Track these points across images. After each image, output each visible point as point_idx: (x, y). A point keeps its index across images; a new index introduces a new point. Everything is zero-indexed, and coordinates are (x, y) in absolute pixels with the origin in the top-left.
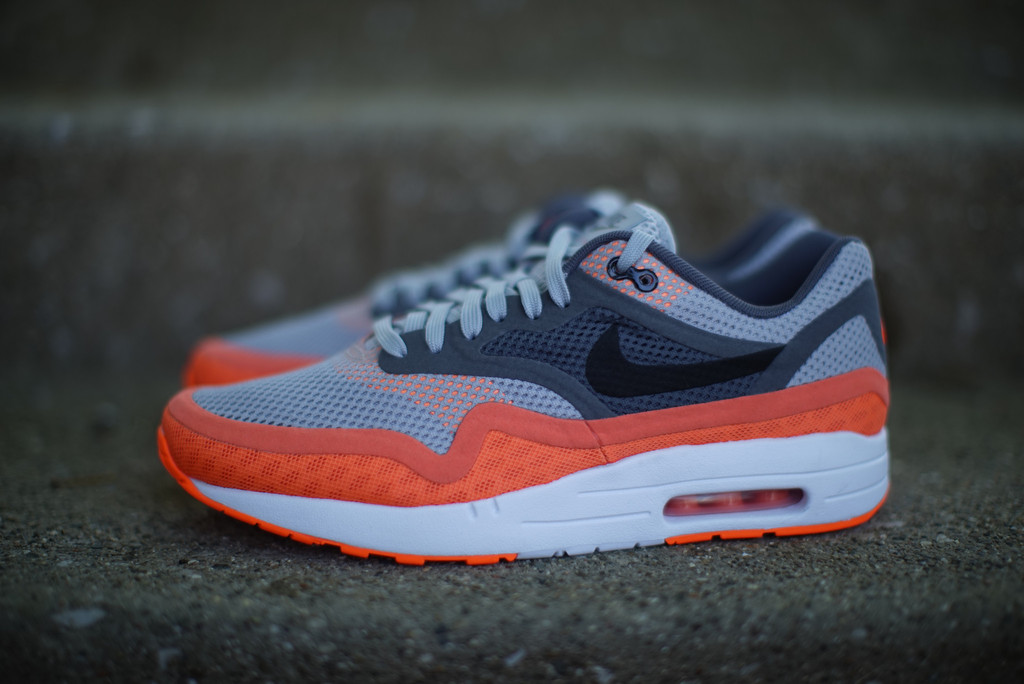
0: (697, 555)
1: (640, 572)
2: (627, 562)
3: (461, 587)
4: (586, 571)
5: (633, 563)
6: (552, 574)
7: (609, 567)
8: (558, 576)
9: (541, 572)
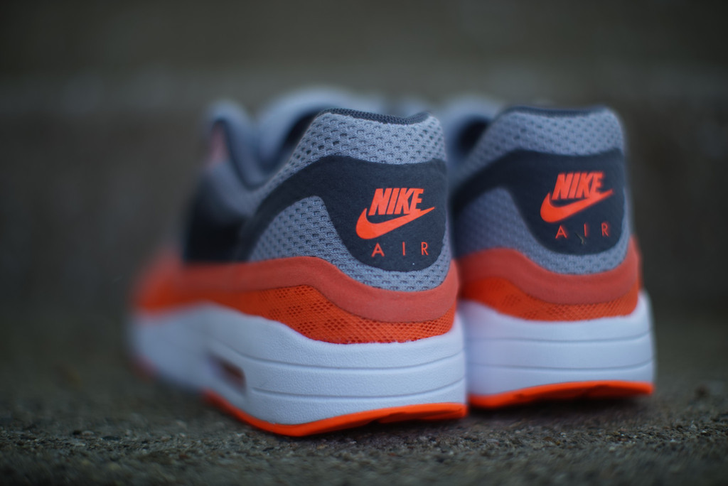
0: (620, 440)
1: (552, 454)
2: (542, 445)
3: (349, 462)
4: (493, 453)
5: (547, 446)
6: (456, 454)
7: (521, 449)
8: (461, 456)
9: (443, 452)
